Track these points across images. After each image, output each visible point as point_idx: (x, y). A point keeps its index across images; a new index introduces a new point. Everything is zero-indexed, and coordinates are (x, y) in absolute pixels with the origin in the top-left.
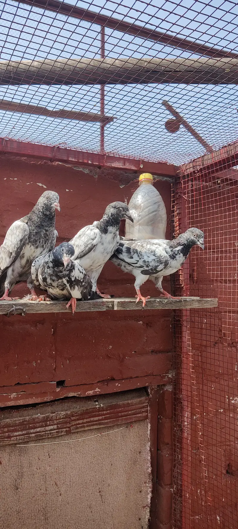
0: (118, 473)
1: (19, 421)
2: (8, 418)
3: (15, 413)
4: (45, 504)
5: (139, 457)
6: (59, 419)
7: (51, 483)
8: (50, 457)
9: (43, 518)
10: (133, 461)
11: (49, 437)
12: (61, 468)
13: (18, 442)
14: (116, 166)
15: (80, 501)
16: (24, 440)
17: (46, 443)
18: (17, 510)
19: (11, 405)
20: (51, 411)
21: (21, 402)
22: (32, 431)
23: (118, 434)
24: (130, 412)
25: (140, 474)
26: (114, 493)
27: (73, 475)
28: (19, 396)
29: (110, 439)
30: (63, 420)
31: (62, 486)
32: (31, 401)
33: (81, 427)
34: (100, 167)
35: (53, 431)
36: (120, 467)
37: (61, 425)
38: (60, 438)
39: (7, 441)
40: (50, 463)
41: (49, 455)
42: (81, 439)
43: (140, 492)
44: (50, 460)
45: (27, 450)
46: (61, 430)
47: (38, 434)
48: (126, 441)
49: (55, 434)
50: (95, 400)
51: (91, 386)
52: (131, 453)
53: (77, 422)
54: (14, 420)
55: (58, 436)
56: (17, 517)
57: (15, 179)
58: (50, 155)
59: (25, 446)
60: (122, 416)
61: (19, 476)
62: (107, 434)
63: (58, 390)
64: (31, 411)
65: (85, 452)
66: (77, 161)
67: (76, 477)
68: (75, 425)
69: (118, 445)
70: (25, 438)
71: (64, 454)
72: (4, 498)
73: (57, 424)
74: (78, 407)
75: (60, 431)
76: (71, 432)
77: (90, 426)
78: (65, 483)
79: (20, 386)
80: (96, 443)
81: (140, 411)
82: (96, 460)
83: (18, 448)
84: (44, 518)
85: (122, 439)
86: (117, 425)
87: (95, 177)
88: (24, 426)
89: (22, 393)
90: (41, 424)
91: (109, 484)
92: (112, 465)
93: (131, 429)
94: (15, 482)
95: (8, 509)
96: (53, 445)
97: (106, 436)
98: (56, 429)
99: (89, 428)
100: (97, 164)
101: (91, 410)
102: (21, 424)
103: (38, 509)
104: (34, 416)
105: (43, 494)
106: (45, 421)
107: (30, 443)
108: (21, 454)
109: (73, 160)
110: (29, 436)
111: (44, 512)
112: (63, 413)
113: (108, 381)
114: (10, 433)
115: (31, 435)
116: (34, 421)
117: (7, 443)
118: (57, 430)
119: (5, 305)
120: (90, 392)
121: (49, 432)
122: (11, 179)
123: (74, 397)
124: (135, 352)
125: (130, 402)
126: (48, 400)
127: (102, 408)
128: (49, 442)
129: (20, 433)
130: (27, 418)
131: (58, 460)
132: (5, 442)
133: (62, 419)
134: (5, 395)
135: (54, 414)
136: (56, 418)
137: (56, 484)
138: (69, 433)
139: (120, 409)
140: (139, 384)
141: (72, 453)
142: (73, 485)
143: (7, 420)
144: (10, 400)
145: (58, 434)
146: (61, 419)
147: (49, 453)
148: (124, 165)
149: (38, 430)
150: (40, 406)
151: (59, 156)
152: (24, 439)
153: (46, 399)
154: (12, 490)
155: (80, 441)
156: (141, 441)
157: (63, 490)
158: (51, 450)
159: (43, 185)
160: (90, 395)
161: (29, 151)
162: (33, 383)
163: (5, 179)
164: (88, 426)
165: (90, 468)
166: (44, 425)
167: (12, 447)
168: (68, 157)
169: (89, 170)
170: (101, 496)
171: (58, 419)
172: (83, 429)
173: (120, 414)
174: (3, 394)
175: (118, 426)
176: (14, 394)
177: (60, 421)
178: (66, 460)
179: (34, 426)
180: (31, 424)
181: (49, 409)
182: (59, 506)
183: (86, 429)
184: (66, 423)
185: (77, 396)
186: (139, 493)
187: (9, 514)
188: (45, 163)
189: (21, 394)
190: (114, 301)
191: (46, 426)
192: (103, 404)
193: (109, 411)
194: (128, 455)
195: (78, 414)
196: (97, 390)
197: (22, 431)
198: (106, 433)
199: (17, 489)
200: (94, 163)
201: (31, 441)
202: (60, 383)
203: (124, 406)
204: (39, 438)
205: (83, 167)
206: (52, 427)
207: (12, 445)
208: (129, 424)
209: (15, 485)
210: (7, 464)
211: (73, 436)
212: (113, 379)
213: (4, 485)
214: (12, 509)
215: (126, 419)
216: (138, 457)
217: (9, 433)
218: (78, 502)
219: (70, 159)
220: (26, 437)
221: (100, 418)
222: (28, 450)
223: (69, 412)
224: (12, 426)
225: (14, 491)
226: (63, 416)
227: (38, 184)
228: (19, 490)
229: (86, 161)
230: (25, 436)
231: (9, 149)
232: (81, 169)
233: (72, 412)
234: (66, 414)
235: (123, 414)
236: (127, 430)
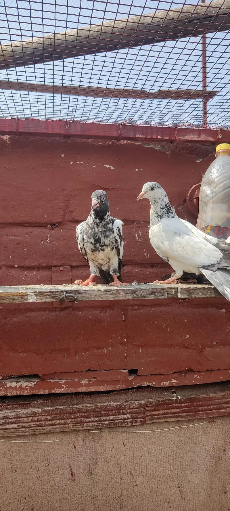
0: (199, 470)
1: (91, 408)
2: (80, 404)
3: (88, 399)
4: (120, 493)
5: (223, 456)
6: (132, 409)
7: (126, 472)
8: (124, 446)
9: (118, 506)
10: (216, 458)
11: (122, 426)
12: (137, 458)
13: (91, 428)
14: (190, 139)
15: (157, 494)
16: (97, 427)
17: (120, 432)
18: (92, 495)
19: (82, 391)
20: (125, 400)
21: (92, 389)
22: (105, 418)
23: (199, 429)
24: (211, 407)
25: (225, 474)
26: (194, 491)
27: (150, 467)
28: (91, 382)
29: (190, 433)
30: (137, 409)
31: (137, 476)
32: (102, 388)
33: (158, 418)
34: (171, 142)
35: (127, 421)
36: (201, 464)
37: (135, 415)
38: (135, 427)
39: (80, 426)
40: (125, 452)
41: (123, 444)
42: (158, 431)
43: (225, 493)
44: (124, 449)
45: (101, 437)
46: (135, 420)
47: (111, 422)
48: (208, 437)
49: (128, 423)
50: (173, 391)
51: (167, 376)
52: (213, 450)
53: (153, 413)
54: (86, 406)
55: (133, 426)
56: (92, 502)
57: (82, 162)
58: (115, 134)
59: (99, 433)
60: (202, 411)
61: (93, 462)
62: (186, 428)
63: (131, 378)
64: (105, 398)
65: (162, 444)
66: (144, 137)
67: (152, 469)
68: (150, 415)
69: (199, 440)
70: (98, 425)
71: (139, 444)
72: (79, 481)
73: (131, 413)
74: (154, 398)
75: (135, 421)
76: (146, 422)
77: (167, 418)
78: (141, 474)
79: (91, 373)
80: (174, 436)
81: (224, 407)
82: (174, 453)
83: (92, 434)
84: (119, 507)
85: (204, 434)
86: (198, 419)
87: (168, 153)
88: (96, 412)
89: (93, 380)
90: (113, 412)
91: (189, 481)
92: (192, 460)
93: (213, 425)
94: (90, 467)
95: (83, 493)
96: (127, 434)
97: (185, 430)
98: (130, 419)
99: (166, 420)
100: (168, 138)
101: (167, 401)
102: (93, 410)
103: (113, 497)
104: (106, 404)
105: (118, 482)
106: (118, 410)
107: (103, 430)
108: (95, 441)
109: (141, 136)
110: (102, 423)
111: (119, 501)
112: (137, 402)
113: (186, 372)
114: (82, 419)
115: (104, 422)
116: (106, 408)
117: (79, 429)
118: (131, 420)
119: (57, 292)
120: (166, 383)
121: (122, 421)
122: (77, 163)
123: (149, 387)
124: (217, 342)
125: (211, 395)
126: (121, 388)
127: (180, 400)
128: (124, 430)
129: (93, 419)
130: (100, 405)
131: (133, 449)
132: (78, 427)
133: (136, 408)
134: (76, 380)
135: (127, 403)
136: (130, 407)
137: (131, 474)
138: (143, 423)
139: (200, 403)
140: (221, 377)
141: (148, 444)
142: (150, 477)
143: (80, 406)
144: (82, 386)
145: (132, 424)
146: (134, 409)
147: (124, 441)
148: (200, 136)
149: (111, 417)
150: (113, 393)
151: (125, 134)
152: (97, 425)
153: (118, 387)
154: (87, 475)
155: (156, 432)
156: (226, 438)
157: (138, 481)
158: (126, 439)
159: (110, 167)
160: (166, 386)
161: (93, 132)
162: (105, 370)
163: (72, 163)
164: (164, 418)
165: (168, 461)
166: (117, 414)
167: (86, 432)
168: (135, 134)
169: (161, 146)
170: (181, 492)
171: (131, 409)
172: (159, 421)
173: (200, 408)
174: (75, 380)
175: (199, 420)
176: (86, 380)
177: (134, 411)
178: (142, 451)
179: (107, 413)
180: (103, 411)
181: (124, 397)
182: (135, 496)
183: (162, 420)
184: (140, 413)
185: (152, 386)
186: (224, 494)
187: (83, 498)
188: (113, 143)
189: (92, 381)
190: (177, 288)
191: (120, 414)
192: (181, 396)
193: (187, 404)
194: (211, 452)
195: (153, 404)
196: (173, 382)
197: (94, 417)
198: (185, 426)
199: (92, 474)
200: (165, 138)
201: (105, 428)
202: (133, 372)
203: (205, 400)
204: (112, 426)
205: (155, 144)
206: (125, 416)
207: (86, 431)
208: (212, 419)
209: (90, 471)
210: (81, 449)
211: (149, 427)
212: (191, 371)
213: (78, 469)
214: (87, 494)
215: (207, 414)
216: (222, 455)
217: (81, 419)
218: (155, 495)
219: (138, 136)
220: (99, 424)
221: (178, 410)
222: (102, 437)
223: (143, 402)
224: (85, 412)
225: (89, 476)
226: (136, 406)
227: (105, 166)
228: (93, 475)
229: (155, 137)
230: (98, 423)
231: (73, 132)
232: (152, 146)
233: (146, 402)
234: (140, 404)
235: (203, 408)
236: (210, 425)
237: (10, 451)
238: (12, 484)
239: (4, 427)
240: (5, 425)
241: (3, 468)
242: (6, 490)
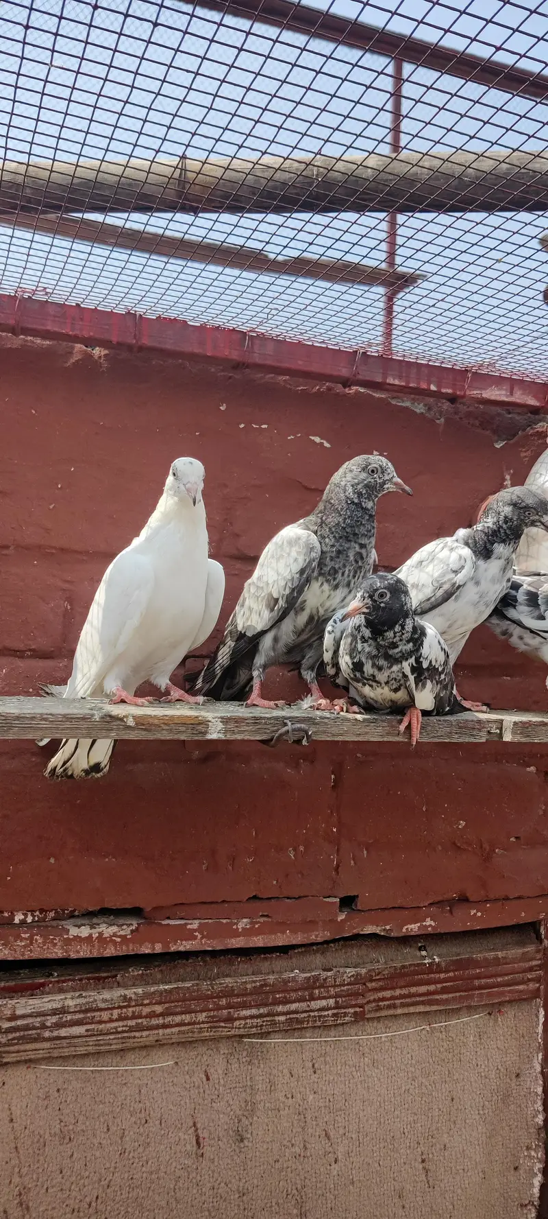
0: (467, 1121)
1: (253, 985)
2: (227, 976)
3: (242, 965)
4: (301, 1180)
5: (516, 1087)
6: (340, 985)
7: (316, 1132)
8: (315, 1072)
9: (295, 1211)
10: (502, 1093)
11: (316, 1025)
12: (340, 1098)
13: (248, 1031)
14: (493, 398)
15: (378, 1180)
16: (261, 1029)
17: (309, 1040)
18: (241, 1189)
19: (238, 946)
20: (322, 966)
21: (259, 941)
22: (280, 1008)
23: (469, 1029)
24: (499, 979)
25: (517, 1127)
26: (455, 1167)
27: (365, 1118)
28: (257, 926)
29: (450, 1039)
30: (349, 987)
31: (339, 1140)
32: (281, 940)
33: (389, 1007)
34: (453, 399)
35: (326, 1013)
36: (471, 1107)
37: (344, 999)
38: (341, 1028)
39: (225, 1027)
40: (316, 1085)
41: (313, 1066)
42: (386, 1035)
43: (516, 1169)
44: (314, 1078)
45: (265, 1052)
46: (343, 1011)
47: (292, 1016)
48: (487, 1047)
49: (329, 1018)
50: (420, 945)
51: (415, 913)
52: (497, 1075)
53: (380, 995)
54: (243, 981)
55: (335, 1025)
56: (239, 1206)
57: (263, 426)
58: (345, 372)
59: (261, 1043)
60: (481, 988)
61: (248, 1110)
62: (444, 1027)
63: (341, 917)
64: (279, 963)
65: (394, 1065)
66: (403, 384)
67: (371, 1122)
68: (374, 1000)
69: (468, 1053)
70: (264, 1024)
71: (347, 1067)
72: (212, 1157)
73: (336, 996)
74: (383, 960)
75: (342, 1013)
76: (366, 1016)
77: (409, 1005)
78: (347, 1134)
79: (258, 904)
80: (419, 1046)
81: (523, 979)
82: (417, 1086)
83: (247, 1047)
84: (299, 1214)
85: (478, 1041)
86: (469, 1008)
87: (438, 421)
88: (263, 995)
89: (262, 920)
90: (300, 993)
91: (445, 1146)
92: (452, 1100)
93: (499, 1019)
94: (239, 1123)
95: (219, 1184)
96: (323, 1043)
97: (441, 1032)
98: (334, 1008)
99: (406, 1010)
100: (450, 391)
101: (412, 968)
102: (257, 991)
103: (285, 1190)
104: (285, 976)
105: (297, 1156)
106: (311, 988)
107: (272, 1036)
108: (253, 1061)
109: (397, 382)
110: (272, 1021)
111: (298, 1198)
112: (351, 971)
113: (452, 903)
114: (231, 1010)
115: (277, 1018)
116: (284, 986)
117: (223, 1034)
118: (335, 1011)
119: (268, 718)
120: (413, 926)
121: (316, 1014)
122: (254, 426)
123: (374, 936)
124: (516, 838)
125: (500, 954)
126: (319, 940)
127: (438, 965)
128: (316, 1036)
129: (254, 1011)
130: (271, 978)
131: (334, 1079)
132: (221, 1029)
133: (348, 984)
134: (224, 921)
135: (329, 974)
136: (335, 982)
137: (326, 1134)
138: (359, 1018)
139: (478, 971)
140: (523, 914)
141: (366, 1067)
142: (365, 1140)
143: (228, 980)
144: (236, 934)
145: (337, 1020)
146: (344, 985)
147: (314, 1061)
148: (512, 394)
149: (294, 1006)
150: (296, 951)
151: (365, 375)
152: (262, 1026)
153: (314, 937)
154: (231, 1141)
155: (383, 1039)
156: (523, 1048)
157: (341, 1151)
158: (318, 1056)
159: (322, 441)
160: (413, 933)
161: (300, 362)
162: (288, 898)
163: (242, 426)
164: (403, 1005)
165: (403, 1103)
166: (307, 997)
167: (233, 1042)
168: (385, 376)
169: (425, 405)
170: (427, 1172)
171: (338, 986)
172: (391, 1012)
173: (476, 983)
174: (221, 920)
175: (471, 1009)
176: (245, 920)
177: (343, 990)
178: (351, 1081)
179: (285, 997)
180: (279, 992)
181: (318, 960)
182: (332, 1186)
183: (399, 1011)
184: (356, 994)
185: (382, 934)
186: (512, 1172)
187: (221, 1197)
188: (329, 389)
189: (259, 922)
190: (502, 720)
191: (312, 998)
192: (439, 956)
193: (451, 974)
194: (491, 1080)
195: (384, 975)
196: (428, 924)
197: (258, 1006)
198: (441, 1024)
199: (242, 1140)
200: (444, 391)
201: (276, 1031)
202: (347, 902)
203: (487, 963)
204: (295, 1026)
205: (413, 399)
206: (323, 1003)
207: (233, 1039)
208: (494, 1009)
209: (238, 1131)
210: (222, 1081)
211: (369, 1027)
212: (464, 899)
213: (212, 1129)
214: (229, 1186)
215: (491, 995)
216: (513, 1085)
217: (229, 1010)
218: (374, 1181)
219: (390, 380)
220: (267, 1021)
221: (432, 988)
222: (268, 1052)
223: (364, 971)
224: (238, 996)
225: (235, 1144)
226: (349, 979)
227: (312, 438)
228: (246, 1142)
229: (424, 386)
230: (265, 1019)
231: (257, 358)
232: (407, 404)
233: (370, 971)
234: (357, 975)
235: (483, 981)
236: (491, 1021)
237: (61, 1092)
238: (61, 1172)
239: (55, 1034)
240: (58, 1030)
241: (42, 1132)
242: (45, 1187)
